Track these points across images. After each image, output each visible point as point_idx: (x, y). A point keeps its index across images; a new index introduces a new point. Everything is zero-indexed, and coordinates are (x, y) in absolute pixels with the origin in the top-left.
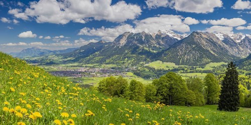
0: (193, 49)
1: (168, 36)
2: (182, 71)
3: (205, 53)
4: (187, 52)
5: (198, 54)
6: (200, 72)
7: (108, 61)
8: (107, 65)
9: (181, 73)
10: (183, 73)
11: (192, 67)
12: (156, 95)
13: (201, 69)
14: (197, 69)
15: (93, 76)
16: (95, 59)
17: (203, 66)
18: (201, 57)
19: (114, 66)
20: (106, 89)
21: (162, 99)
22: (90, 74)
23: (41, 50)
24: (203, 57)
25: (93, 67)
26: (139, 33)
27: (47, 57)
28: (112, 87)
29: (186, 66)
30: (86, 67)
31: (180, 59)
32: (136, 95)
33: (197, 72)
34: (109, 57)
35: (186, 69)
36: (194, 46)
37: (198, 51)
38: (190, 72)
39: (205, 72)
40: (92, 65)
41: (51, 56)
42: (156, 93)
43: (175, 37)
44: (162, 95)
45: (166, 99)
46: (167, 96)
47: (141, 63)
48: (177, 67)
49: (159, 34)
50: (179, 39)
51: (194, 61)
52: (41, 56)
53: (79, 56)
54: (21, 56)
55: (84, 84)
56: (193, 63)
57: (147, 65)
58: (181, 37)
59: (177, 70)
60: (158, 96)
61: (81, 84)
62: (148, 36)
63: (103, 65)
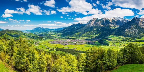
0: (135, 28)
1: (119, 20)
2: (128, 41)
3: (142, 30)
4: (131, 29)
5: (137, 31)
6: (139, 41)
7: (83, 35)
8: (83, 38)
9: (127, 42)
10: (129, 42)
11: (134, 39)
13: (139, 39)
14: (137, 40)
15: (75, 44)
16: (76, 34)
17: (140, 38)
18: (139, 32)
19: (87, 38)
20: (91, 55)
22: (73, 43)
23: (44, 29)
24: (140, 33)
25: (75, 39)
26: (102, 19)
27: (48, 33)
28: (95, 54)
29: (130, 38)
30: (71, 38)
31: (127, 33)
33: (137, 41)
34: (84, 33)
35: (130, 40)
36: (135, 26)
37: (137, 29)
38: (133, 42)
39: (142, 41)
40: (74, 38)
41: (50, 32)
43: (123, 21)
47: (104, 36)
48: (125, 38)
49: (114, 19)
50: (126, 22)
51: (135, 35)
52: (44, 32)
53: (67, 32)
54: (33, 32)
55: (70, 49)
56: (134, 36)
57: (107, 37)
58: (127, 21)
59: (125, 40)
60: (124, 59)
61: (68, 49)
62: (107, 20)
63: (81, 38)
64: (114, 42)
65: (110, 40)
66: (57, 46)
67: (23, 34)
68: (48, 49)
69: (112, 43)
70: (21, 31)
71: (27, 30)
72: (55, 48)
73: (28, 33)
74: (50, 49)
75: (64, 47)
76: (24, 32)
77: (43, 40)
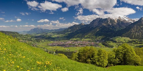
1: (125, 20)
2: (134, 43)
4: (138, 30)
7: (86, 36)
8: (86, 39)
9: (134, 44)
10: (135, 44)
11: (141, 40)
12: (115, 59)
15: (76, 46)
16: (77, 35)
19: (90, 39)
20: (83, 54)
21: (119, 61)
22: (74, 45)
23: (43, 30)
25: (77, 40)
26: (106, 19)
27: (47, 34)
28: (86, 53)
29: (137, 40)
30: (72, 40)
31: (133, 35)
32: (101, 59)
34: (87, 34)
35: (137, 42)
36: (142, 27)
38: (139, 44)
41: (49, 33)
42: (115, 57)
43: (130, 21)
44: (119, 58)
45: (122, 61)
46: (122, 59)
47: (108, 38)
48: (131, 40)
49: (119, 19)
50: (132, 22)
51: (142, 36)
52: (43, 33)
53: (68, 33)
54: (30, 33)
55: (71, 51)
56: (141, 38)
57: (111, 39)
58: (134, 21)
59: (131, 42)
60: (116, 59)
61: (69, 51)
62: (112, 20)
63: (83, 39)
64: (119, 44)
65: (115, 42)
66: (57, 49)
67: (19, 36)
68: (46, 51)
69: (117, 45)
70: (16, 33)
71: (24, 31)
72: (55, 51)
73: (25, 34)
74: (49, 51)
75: (65, 49)
76: (20, 34)
77: (41, 42)
